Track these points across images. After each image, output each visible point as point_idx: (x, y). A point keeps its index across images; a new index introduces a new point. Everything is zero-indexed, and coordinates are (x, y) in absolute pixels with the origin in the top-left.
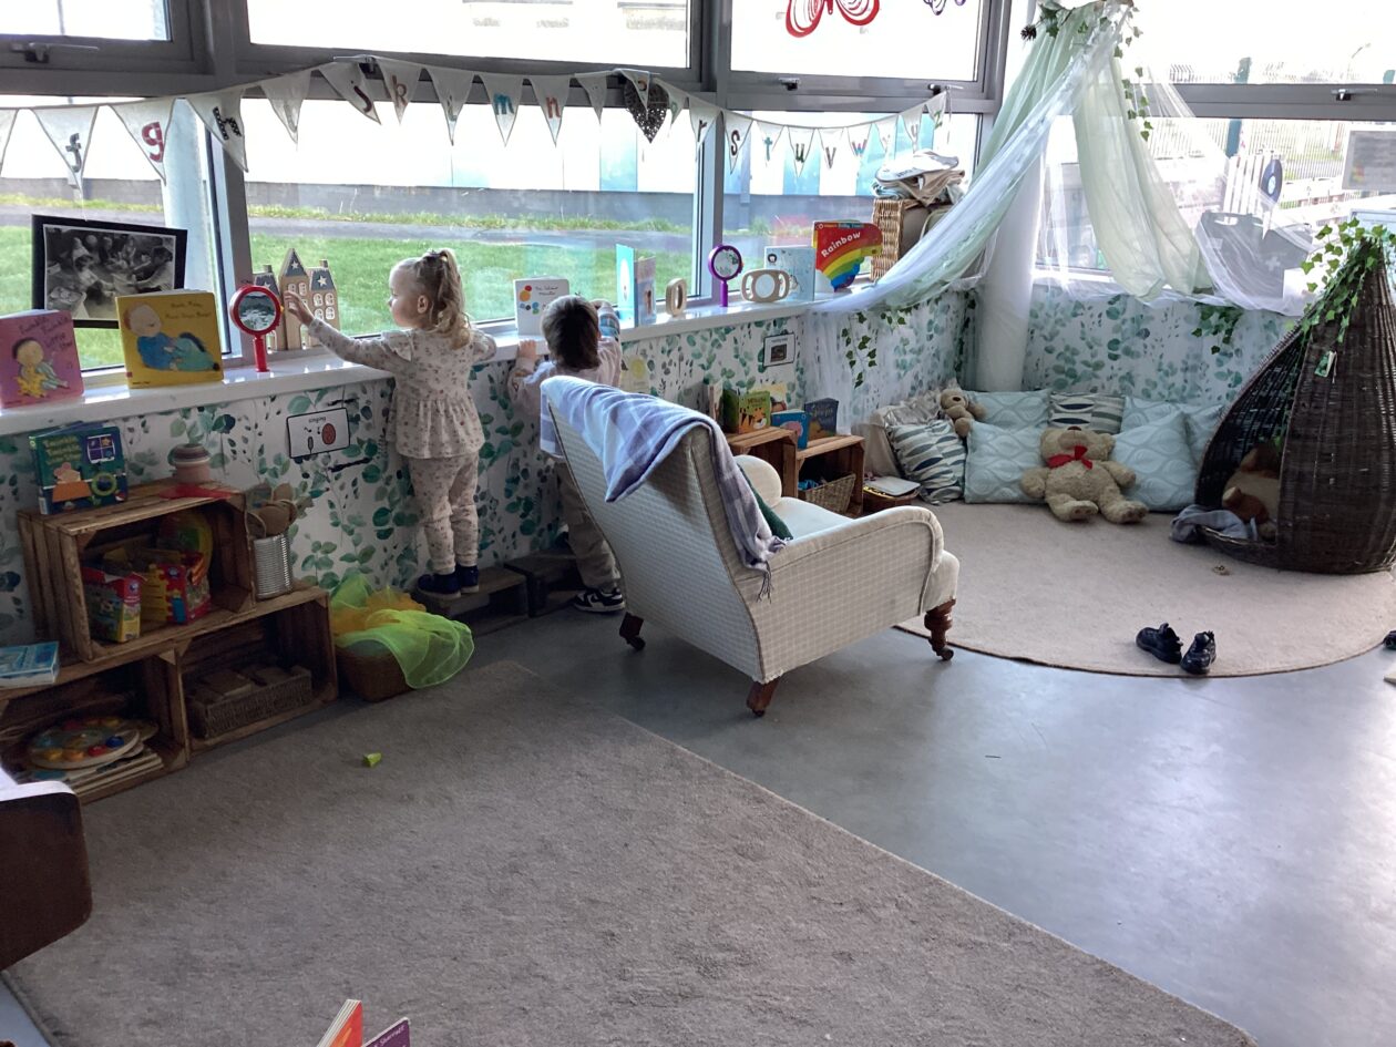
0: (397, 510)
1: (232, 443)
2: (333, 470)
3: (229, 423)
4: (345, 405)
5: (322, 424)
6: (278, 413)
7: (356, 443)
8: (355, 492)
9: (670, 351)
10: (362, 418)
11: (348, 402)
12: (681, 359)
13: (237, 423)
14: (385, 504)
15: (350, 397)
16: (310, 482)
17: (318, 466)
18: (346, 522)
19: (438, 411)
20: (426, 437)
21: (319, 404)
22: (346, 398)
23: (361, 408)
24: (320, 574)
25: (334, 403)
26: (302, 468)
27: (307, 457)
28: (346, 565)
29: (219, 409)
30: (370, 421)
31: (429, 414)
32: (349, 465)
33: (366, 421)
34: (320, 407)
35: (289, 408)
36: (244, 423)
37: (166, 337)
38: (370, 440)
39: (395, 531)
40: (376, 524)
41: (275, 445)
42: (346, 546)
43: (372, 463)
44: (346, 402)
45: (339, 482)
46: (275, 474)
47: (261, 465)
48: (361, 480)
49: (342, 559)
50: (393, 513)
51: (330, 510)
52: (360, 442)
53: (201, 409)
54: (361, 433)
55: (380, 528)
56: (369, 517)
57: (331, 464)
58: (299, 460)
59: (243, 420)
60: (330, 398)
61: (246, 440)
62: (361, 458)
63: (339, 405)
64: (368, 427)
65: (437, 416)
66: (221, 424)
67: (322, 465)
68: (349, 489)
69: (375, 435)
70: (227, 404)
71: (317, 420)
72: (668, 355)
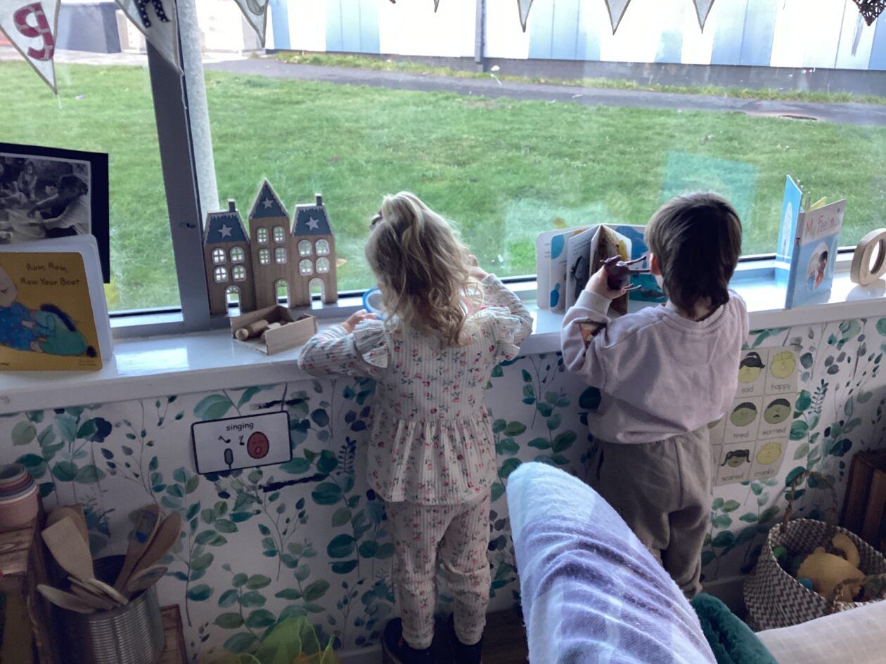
0: (365, 537)
1: (108, 454)
2: (266, 489)
3: (102, 429)
4: (286, 408)
5: (247, 433)
6: (179, 417)
7: (303, 456)
8: (301, 515)
9: (842, 342)
10: (313, 424)
11: (291, 403)
12: (862, 352)
13: (114, 430)
14: (348, 529)
15: (296, 397)
16: (231, 502)
17: (243, 484)
18: (286, 551)
19: (423, 436)
20: (400, 472)
21: (246, 405)
22: (288, 398)
23: (311, 411)
24: (247, 612)
25: (268, 405)
26: (218, 487)
27: (225, 473)
28: (284, 603)
29: (87, 412)
30: (326, 428)
31: (410, 441)
32: (291, 483)
33: (319, 429)
34: (246, 409)
35: (197, 410)
36: (126, 429)
37: (24, 309)
38: (324, 452)
39: (361, 562)
40: (331, 554)
41: (174, 457)
42: (285, 578)
43: (328, 480)
44: (289, 403)
45: (277, 503)
46: (177, 492)
47: (154, 482)
48: (309, 501)
49: (278, 595)
50: (359, 543)
51: (263, 537)
52: (310, 455)
53: (60, 411)
54: (312, 442)
55: (336, 560)
56: (321, 547)
57: (263, 481)
58: (212, 476)
59: (124, 426)
60: (261, 398)
61: (129, 451)
62: (310, 473)
63: (277, 408)
64: (322, 436)
65: (421, 443)
66: (92, 430)
67: (250, 483)
68: (292, 512)
69: (335, 446)
70: (98, 406)
71: (240, 428)
72: (839, 347)
